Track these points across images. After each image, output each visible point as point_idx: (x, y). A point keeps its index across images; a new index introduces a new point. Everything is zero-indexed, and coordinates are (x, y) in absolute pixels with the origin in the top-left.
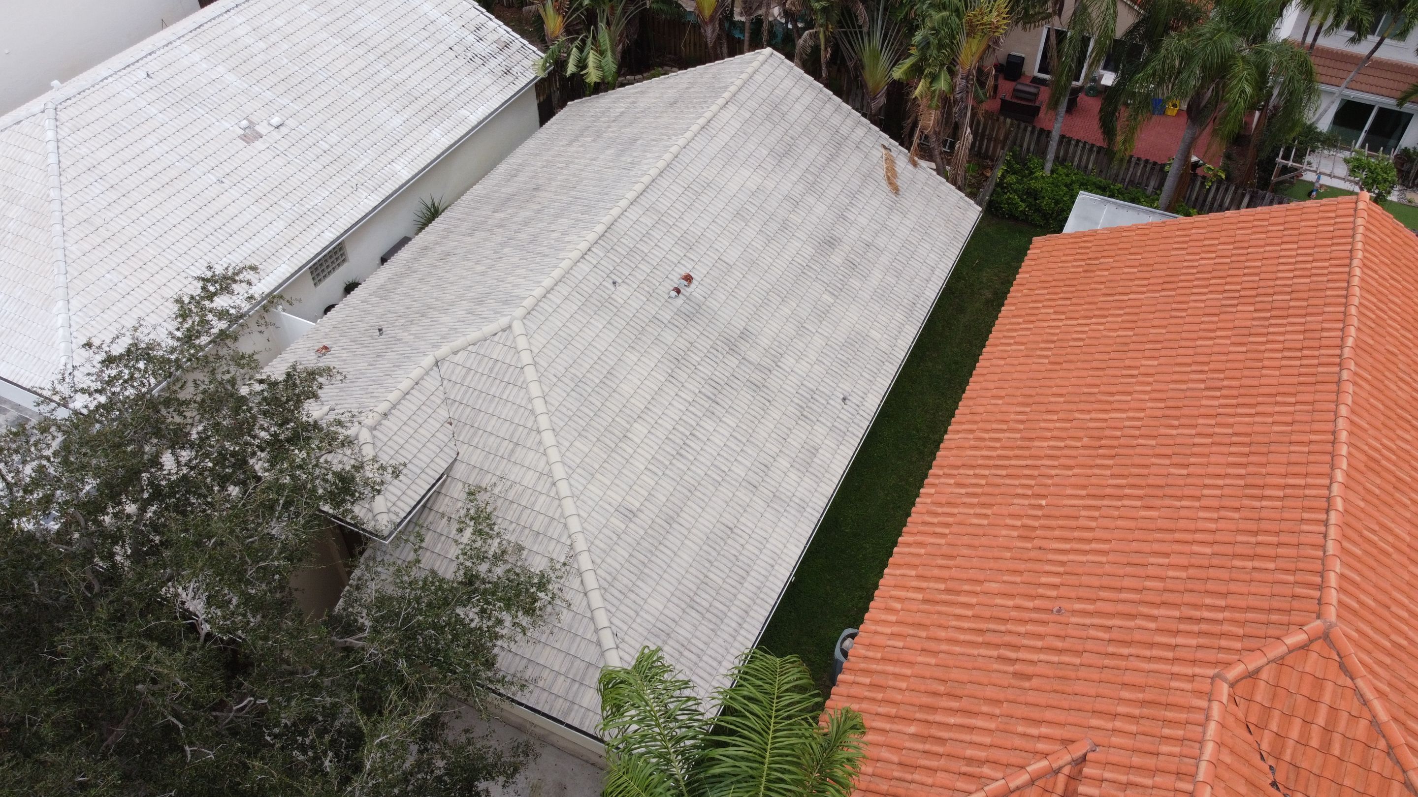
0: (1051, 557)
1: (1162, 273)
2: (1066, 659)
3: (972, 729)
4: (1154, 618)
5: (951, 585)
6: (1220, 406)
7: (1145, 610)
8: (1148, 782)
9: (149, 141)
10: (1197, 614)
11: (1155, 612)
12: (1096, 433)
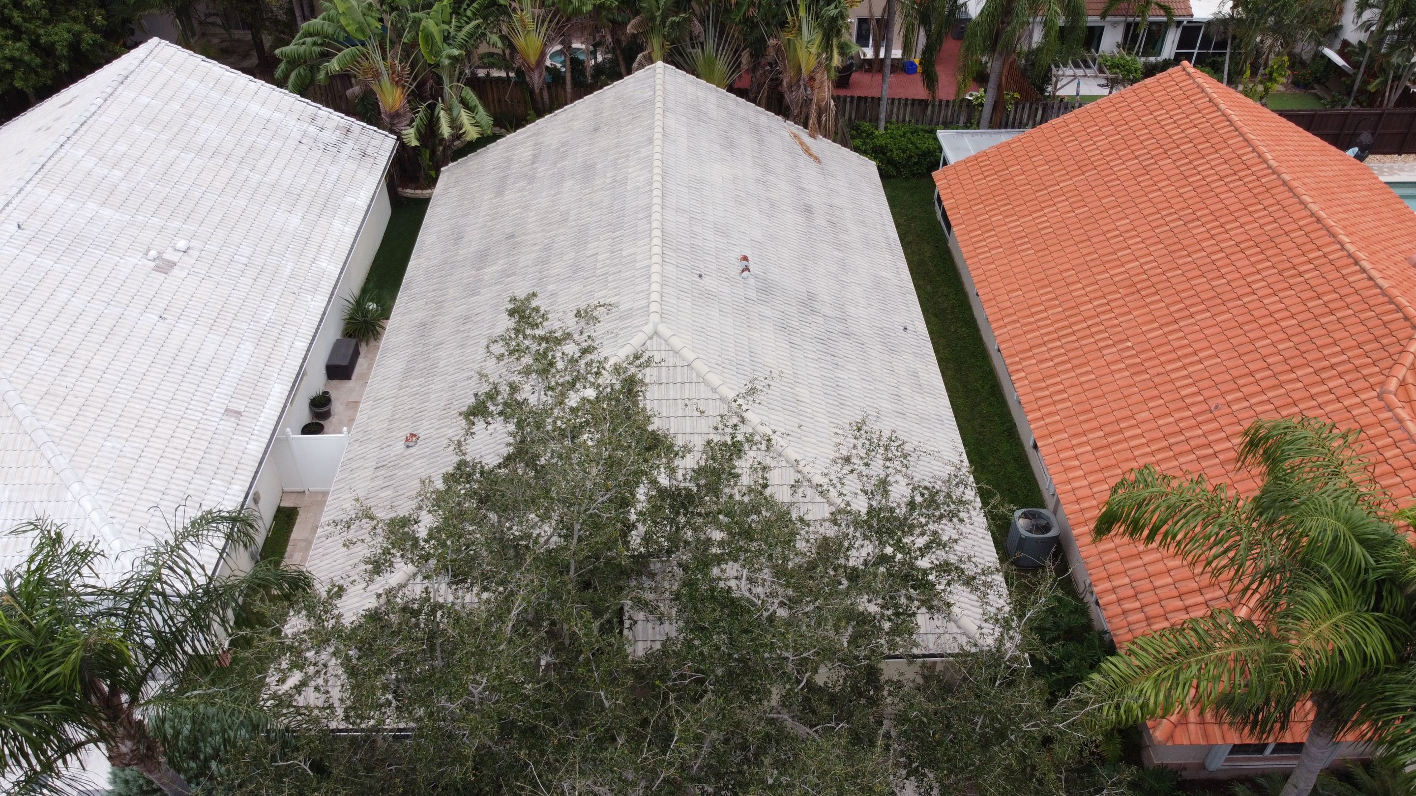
0: (1173, 376)
5: (1107, 429)
9: (63, 295)
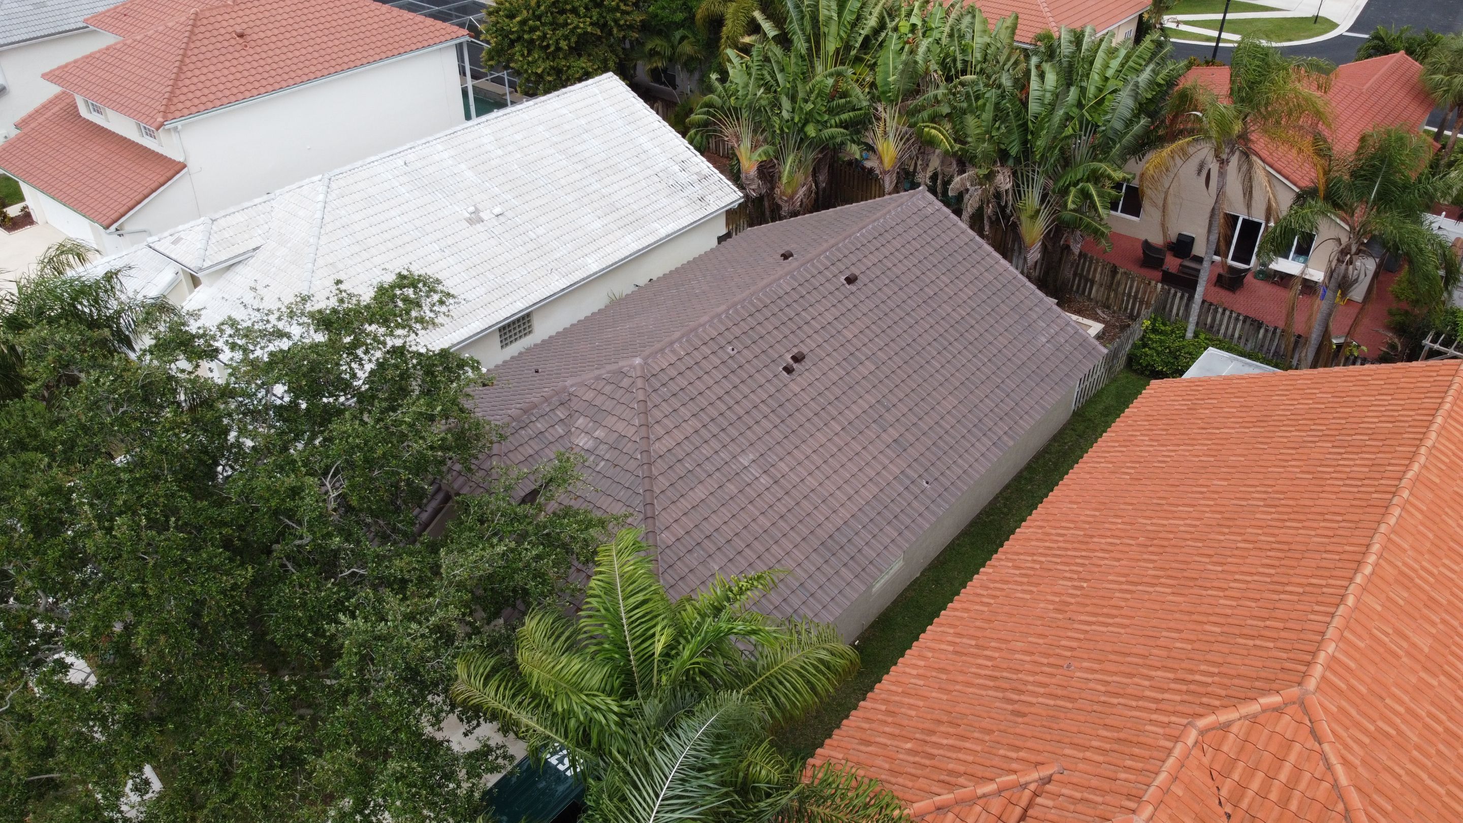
0: (1076, 626)
1: (1258, 414)
2: (1060, 703)
3: (959, 749)
4: (1151, 678)
5: (981, 642)
6: (1272, 520)
7: (1144, 671)
8: (1099, 799)
10: (1190, 677)
11: (1153, 673)
12: (1152, 535)
